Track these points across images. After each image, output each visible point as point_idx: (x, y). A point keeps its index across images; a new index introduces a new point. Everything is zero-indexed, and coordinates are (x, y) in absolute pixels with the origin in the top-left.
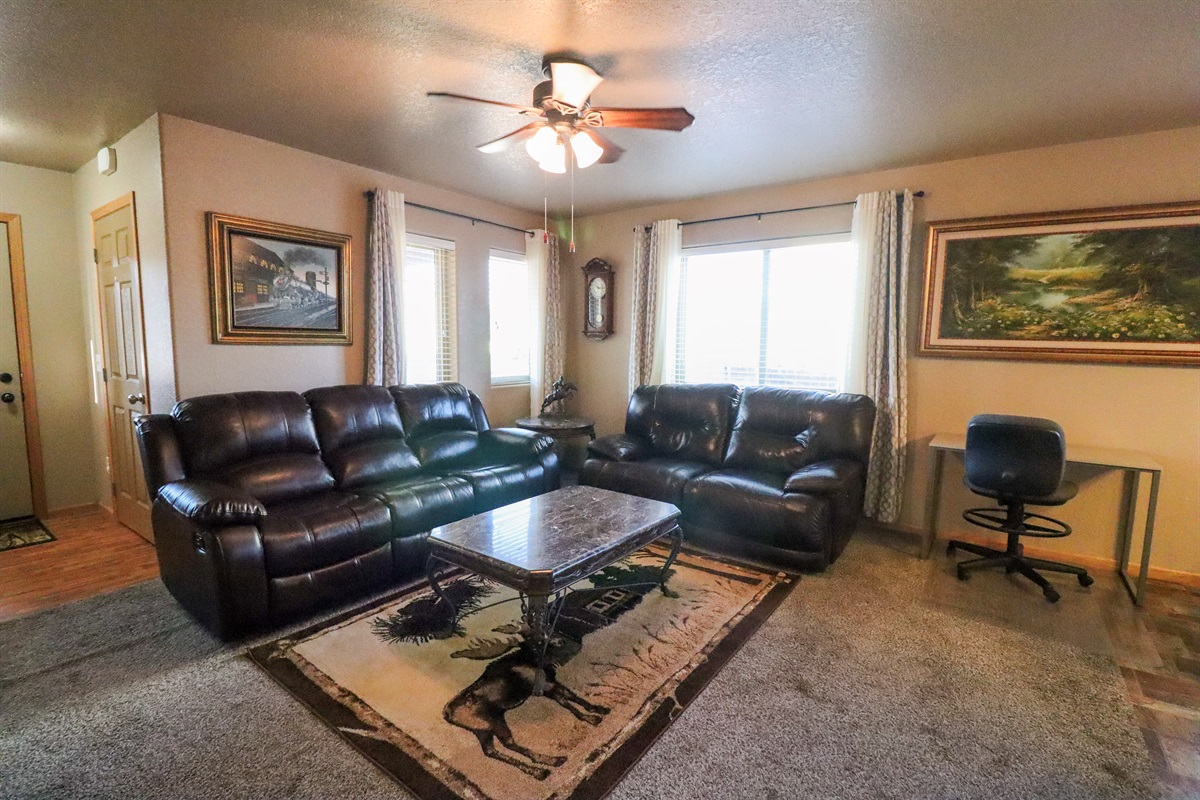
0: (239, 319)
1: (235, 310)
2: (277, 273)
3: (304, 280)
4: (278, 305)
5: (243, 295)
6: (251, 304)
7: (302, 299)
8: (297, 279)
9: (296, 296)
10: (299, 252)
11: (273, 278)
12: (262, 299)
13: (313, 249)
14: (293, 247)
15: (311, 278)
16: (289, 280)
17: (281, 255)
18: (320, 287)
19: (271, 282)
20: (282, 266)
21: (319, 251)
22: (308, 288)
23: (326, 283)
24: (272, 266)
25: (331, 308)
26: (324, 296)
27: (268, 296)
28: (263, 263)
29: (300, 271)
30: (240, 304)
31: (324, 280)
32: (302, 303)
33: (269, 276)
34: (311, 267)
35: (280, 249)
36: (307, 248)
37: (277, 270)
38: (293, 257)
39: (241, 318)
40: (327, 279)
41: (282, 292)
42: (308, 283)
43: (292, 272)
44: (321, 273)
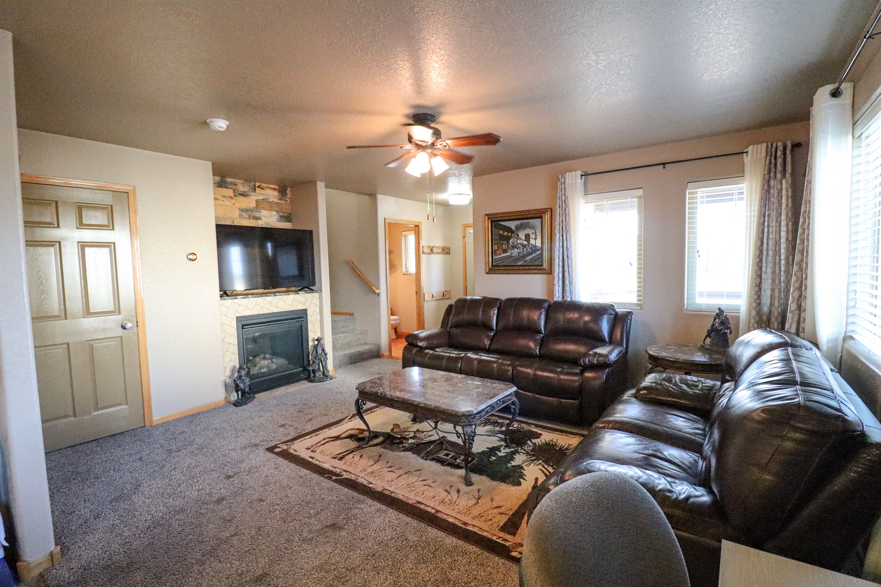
0: (496, 262)
1: (494, 258)
2: (511, 237)
3: (524, 239)
4: (512, 254)
5: (497, 250)
6: (500, 255)
7: (523, 249)
8: (520, 239)
9: (520, 248)
10: (521, 224)
11: (510, 239)
12: (505, 251)
13: (529, 221)
14: (518, 222)
15: (527, 237)
16: (517, 240)
17: (513, 228)
18: (532, 242)
19: (509, 242)
20: (514, 233)
21: (531, 221)
22: (526, 243)
23: (535, 239)
24: (510, 234)
25: (538, 253)
26: (535, 246)
27: (507, 250)
28: (506, 233)
29: (522, 235)
30: (496, 255)
31: (534, 237)
32: (523, 252)
33: (508, 239)
34: (527, 231)
35: (512, 225)
36: (526, 221)
37: (511, 235)
38: (518, 228)
39: (496, 261)
40: (536, 236)
41: (514, 247)
42: (526, 240)
43: (518, 235)
44: (533, 233)
